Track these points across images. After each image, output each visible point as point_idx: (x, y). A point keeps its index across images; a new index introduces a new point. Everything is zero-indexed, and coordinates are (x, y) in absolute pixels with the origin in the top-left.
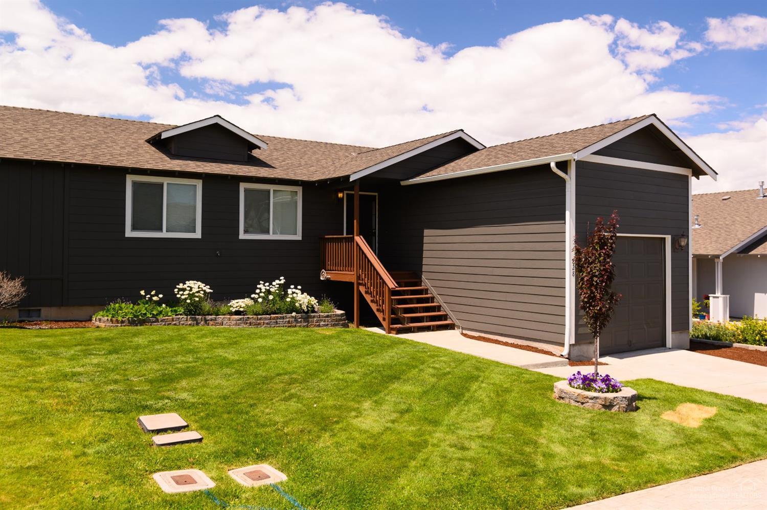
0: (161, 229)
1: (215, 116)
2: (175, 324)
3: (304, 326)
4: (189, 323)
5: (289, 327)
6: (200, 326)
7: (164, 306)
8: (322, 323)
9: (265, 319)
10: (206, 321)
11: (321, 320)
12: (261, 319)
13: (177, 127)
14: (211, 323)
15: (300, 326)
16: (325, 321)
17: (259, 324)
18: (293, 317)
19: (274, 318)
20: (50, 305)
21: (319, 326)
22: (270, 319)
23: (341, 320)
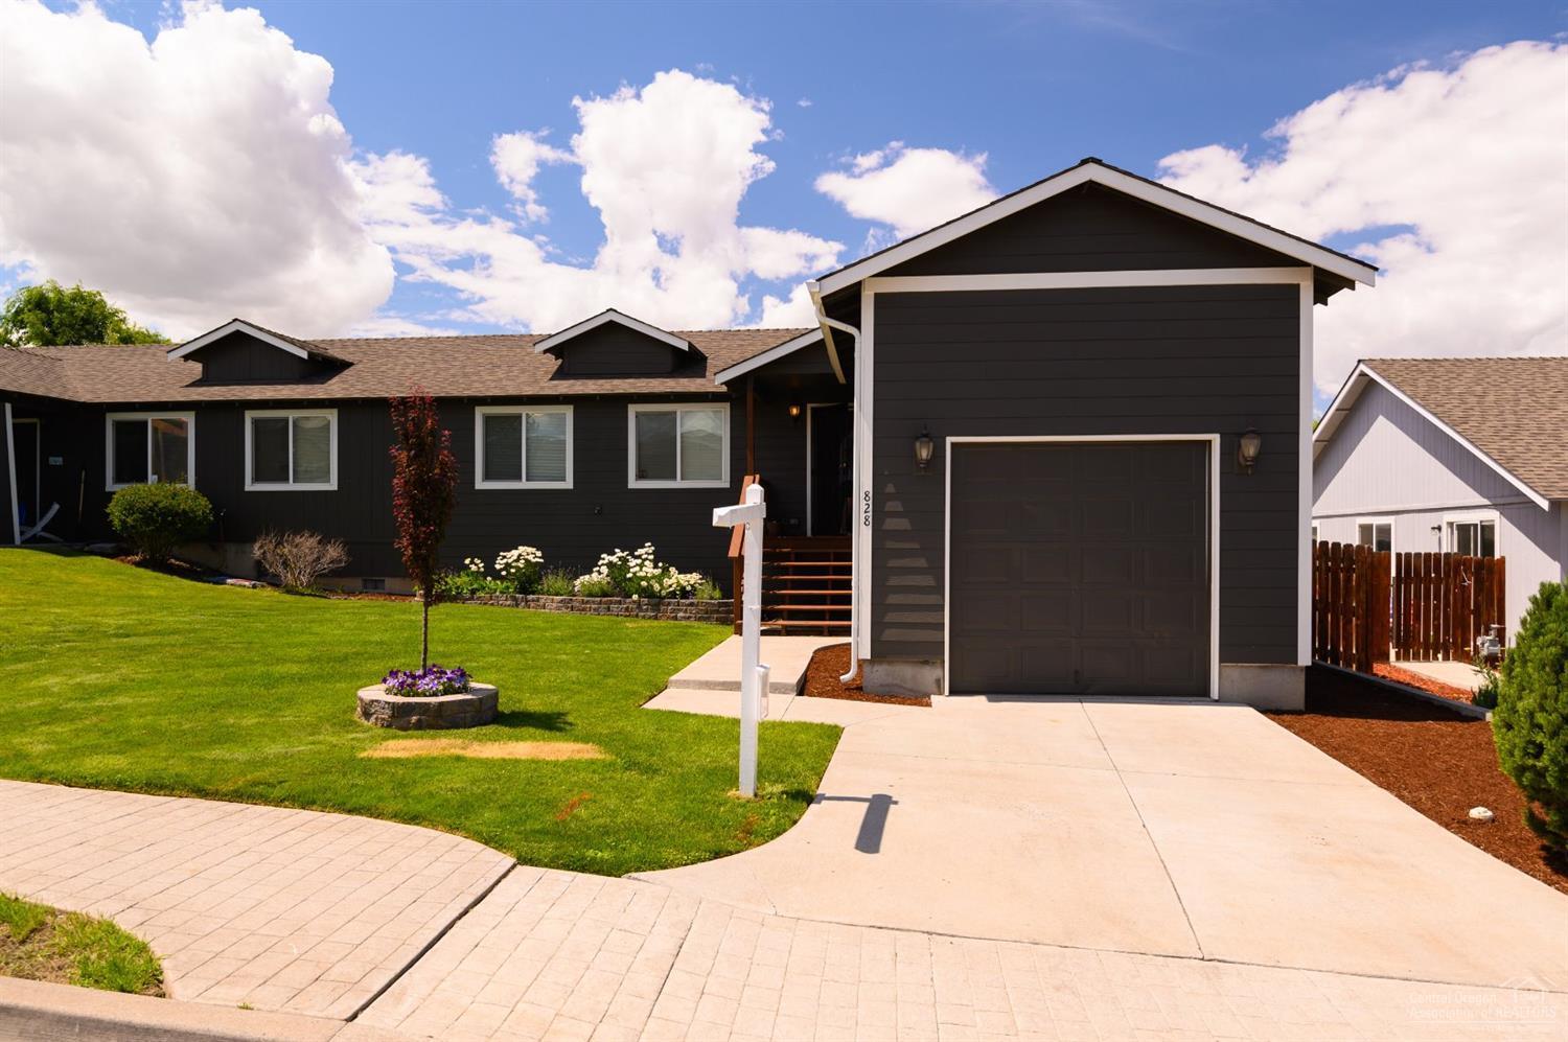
0: (519, 478)
1: (608, 311)
2: (492, 604)
3: (650, 618)
4: (509, 603)
5: (626, 616)
6: (520, 609)
7: (489, 578)
8: (681, 614)
9: (594, 602)
10: (527, 601)
11: (680, 610)
12: (587, 602)
13: (550, 336)
14: (532, 604)
15: (644, 617)
16: (686, 611)
17: (584, 610)
18: (634, 602)
19: (606, 603)
20: (393, 575)
21: (675, 618)
22: (600, 603)
23: (713, 612)
